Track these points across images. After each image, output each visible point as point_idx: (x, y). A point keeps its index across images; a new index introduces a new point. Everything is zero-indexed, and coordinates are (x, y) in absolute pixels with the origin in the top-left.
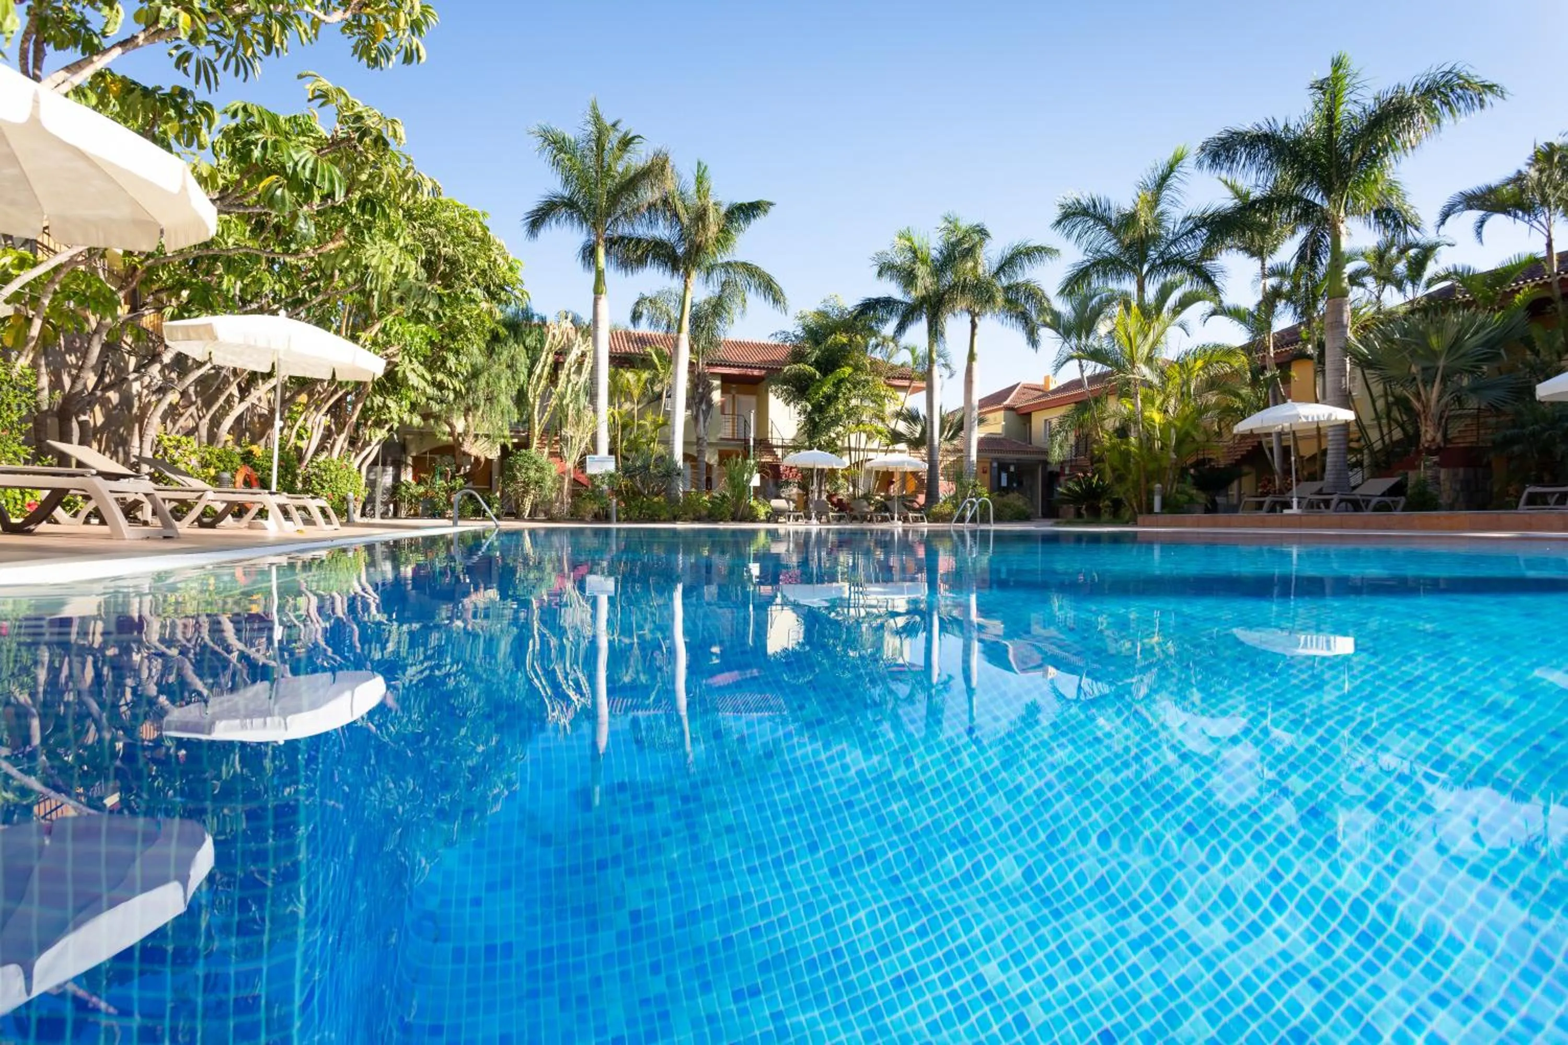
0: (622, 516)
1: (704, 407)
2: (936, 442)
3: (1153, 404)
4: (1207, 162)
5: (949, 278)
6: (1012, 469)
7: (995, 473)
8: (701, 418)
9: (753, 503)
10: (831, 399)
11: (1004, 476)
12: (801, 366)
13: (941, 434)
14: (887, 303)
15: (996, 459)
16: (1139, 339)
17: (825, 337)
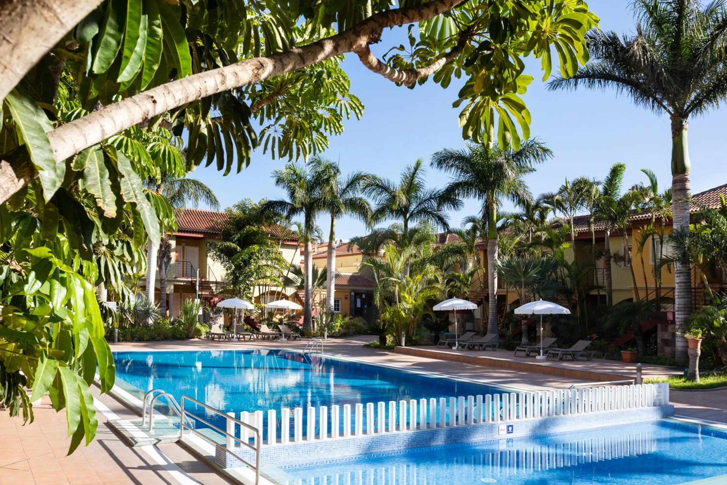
0: (121, 339)
1: (165, 260)
2: (310, 287)
3: (405, 290)
4: (436, 164)
5: (317, 193)
6: (364, 296)
7: (353, 299)
8: (164, 267)
9: (198, 325)
10: (247, 263)
11: (359, 301)
12: (228, 244)
13: (313, 283)
14: (282, 204)
15: (353, 291)
16: (396, 260)
17: (244, 226)
